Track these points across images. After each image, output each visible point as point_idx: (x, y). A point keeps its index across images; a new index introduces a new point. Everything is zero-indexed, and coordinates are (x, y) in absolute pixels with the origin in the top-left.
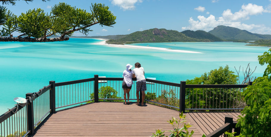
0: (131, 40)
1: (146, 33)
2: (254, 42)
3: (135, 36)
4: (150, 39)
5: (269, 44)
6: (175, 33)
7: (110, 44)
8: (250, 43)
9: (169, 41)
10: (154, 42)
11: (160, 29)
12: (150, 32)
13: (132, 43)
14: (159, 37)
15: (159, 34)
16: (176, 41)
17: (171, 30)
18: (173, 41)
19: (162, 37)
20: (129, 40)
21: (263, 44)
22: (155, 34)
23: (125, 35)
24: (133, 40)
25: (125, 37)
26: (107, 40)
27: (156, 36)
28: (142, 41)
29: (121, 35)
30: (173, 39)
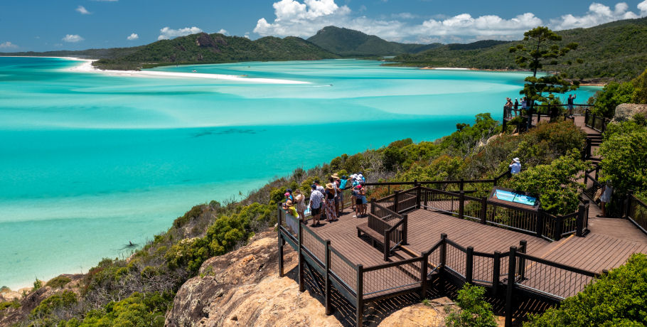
0: (150, 60)
1: (180, 43)
2: (394, 59)
3: (158, 50)
4: (191, 57)
5: (419, 62)
6: (244, 42)
7: (106, 71)
8: (387, 60)
9: (233, 60)
10: (201, 62)
11: (212, 35)
12: (190, 41)
13: (156, 66)
14: (211, 51)
15: (210, 46)
16: (246, 59)
17: (235, 37)
18: (241, 60)
19: (218, 52)
20: (145, 60)
21: (409, 62)
22: (201, 46)
23: (131, 49)
24: (156, 60)
25: (133, 52)
26: (96, 60)
27: (205, 50)
28: (174, 61)
29: (120, 49)
30: (241, 56)
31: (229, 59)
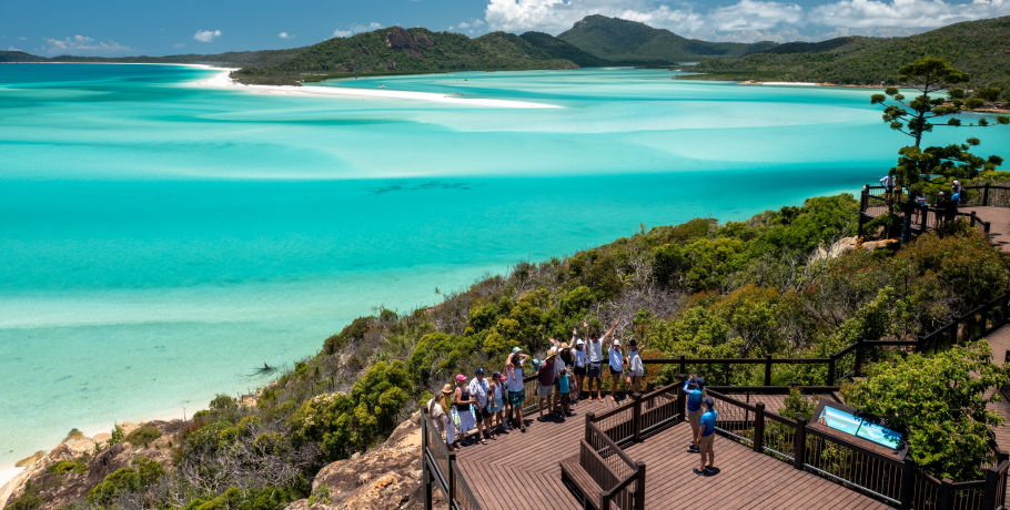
0: (316, 69)
1: (362, 43)
2: (697, 66)
3: (328, 54)
4: (377, 64)
5: (736, 73)
6: (459, 41)
7: (251, 86)
8: (685, 69)
9: (442, 69)
10: (393, 72)
11: (410, 30)
12: (376, 39)
13: (325, 78)
14: (409, 55)
15: (407, 47)
16: (463, 67)
17: (445, 33)
18: (453, 69)
19: (418, 56)
20: (309, 69)
21: (718, 73)
22: (394, 47)
23: (288, 52)
24: (325, 68)
25: (292, 56)
26: (236, 69)
27: (400, 54)
28: (351, 70)
29: (272, 52)
30: (454, 63)
31: (435, 67)
